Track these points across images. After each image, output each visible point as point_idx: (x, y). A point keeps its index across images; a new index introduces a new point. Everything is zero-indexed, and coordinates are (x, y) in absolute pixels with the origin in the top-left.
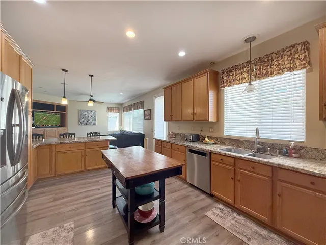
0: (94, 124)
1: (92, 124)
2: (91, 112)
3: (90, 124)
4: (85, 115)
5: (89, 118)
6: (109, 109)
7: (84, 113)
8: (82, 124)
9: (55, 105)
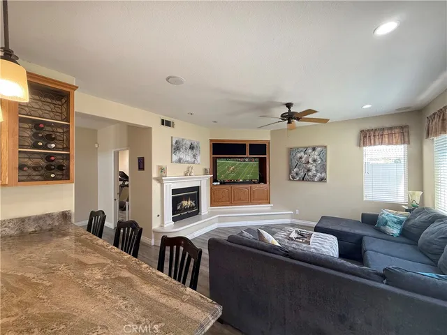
0: (322, 180)
1: (316, 179)
2: (314, 149)
3: (312, 180)
4: (301, 158)
5: (309, 166)
6: (366, 137)
7: (299, 155)
8: (294, 178)
9: (248, 144)
